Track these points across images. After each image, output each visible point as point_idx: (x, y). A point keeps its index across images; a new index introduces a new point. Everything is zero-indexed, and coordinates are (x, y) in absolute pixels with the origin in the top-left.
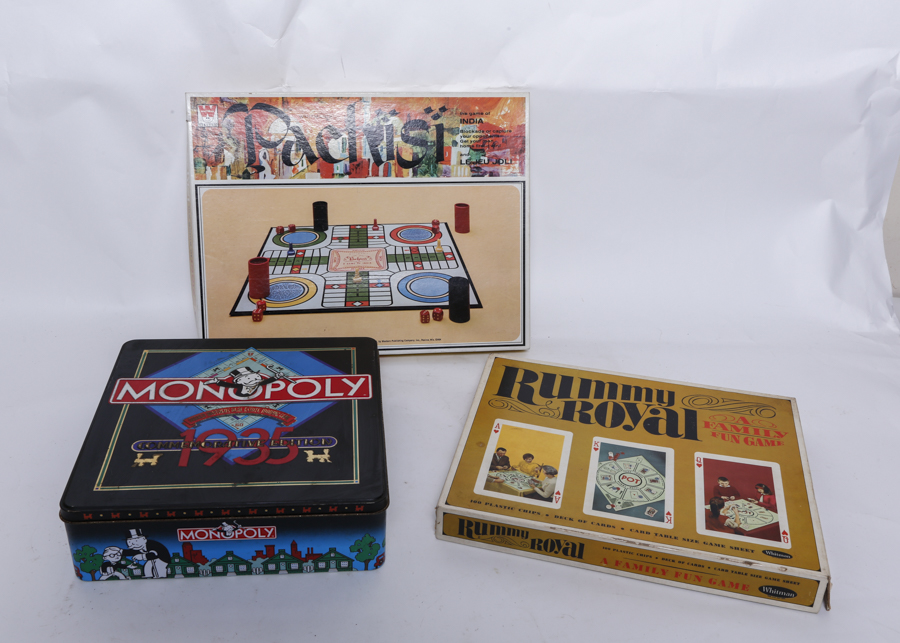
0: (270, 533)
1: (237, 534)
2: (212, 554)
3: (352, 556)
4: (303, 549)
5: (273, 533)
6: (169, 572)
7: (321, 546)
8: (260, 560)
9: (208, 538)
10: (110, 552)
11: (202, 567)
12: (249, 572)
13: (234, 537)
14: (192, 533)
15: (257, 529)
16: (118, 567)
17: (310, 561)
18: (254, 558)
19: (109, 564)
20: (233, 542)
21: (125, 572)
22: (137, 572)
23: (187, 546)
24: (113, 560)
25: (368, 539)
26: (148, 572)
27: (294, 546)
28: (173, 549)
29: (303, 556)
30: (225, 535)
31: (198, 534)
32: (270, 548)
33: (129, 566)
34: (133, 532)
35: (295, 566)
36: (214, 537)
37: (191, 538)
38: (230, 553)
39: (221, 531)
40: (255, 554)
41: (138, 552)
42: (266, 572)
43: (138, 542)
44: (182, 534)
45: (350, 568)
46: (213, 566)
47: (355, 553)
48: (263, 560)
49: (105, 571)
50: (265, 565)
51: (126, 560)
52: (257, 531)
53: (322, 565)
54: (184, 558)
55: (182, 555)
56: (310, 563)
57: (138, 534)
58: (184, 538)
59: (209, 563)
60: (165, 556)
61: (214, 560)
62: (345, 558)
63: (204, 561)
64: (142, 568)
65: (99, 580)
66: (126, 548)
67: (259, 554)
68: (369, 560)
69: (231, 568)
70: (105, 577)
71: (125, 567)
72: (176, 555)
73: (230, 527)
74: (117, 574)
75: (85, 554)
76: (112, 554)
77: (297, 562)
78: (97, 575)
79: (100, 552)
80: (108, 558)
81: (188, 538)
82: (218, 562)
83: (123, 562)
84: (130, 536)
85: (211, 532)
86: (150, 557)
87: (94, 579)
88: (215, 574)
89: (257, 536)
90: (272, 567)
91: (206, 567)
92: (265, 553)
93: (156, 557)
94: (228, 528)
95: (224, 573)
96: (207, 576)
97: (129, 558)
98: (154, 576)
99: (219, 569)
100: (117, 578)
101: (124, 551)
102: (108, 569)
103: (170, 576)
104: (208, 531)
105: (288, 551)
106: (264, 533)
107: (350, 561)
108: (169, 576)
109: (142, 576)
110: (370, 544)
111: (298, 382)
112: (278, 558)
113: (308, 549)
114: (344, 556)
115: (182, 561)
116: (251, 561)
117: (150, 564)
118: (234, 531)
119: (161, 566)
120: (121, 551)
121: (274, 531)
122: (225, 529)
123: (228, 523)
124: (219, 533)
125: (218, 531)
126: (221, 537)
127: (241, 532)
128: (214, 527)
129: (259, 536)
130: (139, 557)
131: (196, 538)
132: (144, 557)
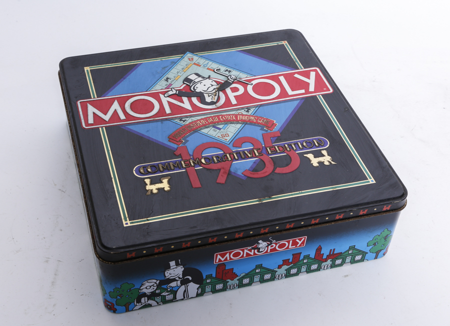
0: (300, 242)
1: (270, 248)
2: (240, 270)
3: (367, 250)
4: (326, 251)
5: (303, 243)
6: (199, 292)
7: (341, 245)
8: (286, 267)
9: (243, 256)
10: (147, 284)
11: (230, 282)
12: (273, 278)
13: (267, 252)
14: (228, 255)
15: (289, 242)
16: (152, 296)
17: (329, 260)
18: (280, 267)
19: (144, 295)
20: (265, 255)
21: (158, 299)
22: (171, 297)
23: (221, 267)
24: (148, 291)
25: (386, 232)
26: (180, 295)
27: (319, 249)
28: (208, 271)
29: (325, 257)
30: (259, 251)
31: (234, 255)
32: (296, 256)
33: (163, 294)
34: (173, 263)
35: (314, 267)
36: (248, 255)
37: (226, 259)
38: (260, 266)
40: (281, 263)
41: (174, 280)
42: (288, 275)
43: (175, 271)
44: (219, 257)
45: (362, 260)
46: (241, 280)
47: (371, 247)
49: (139, 301)
50: (288, 270)
51: (161, 289)
52: (288, 244)
53: (338, 262)
54: (216, 277)
55: (214, 275)
56: (329, 262)
57: (177, 264)
58: (220, 260)
59: (238, 278)
61: (242, 275)
63: (233, 276)
64: (175, 293)
65: (132, 310)
66: (163, 278)
67: (286, 262)
68: (381, 250)
69: (257, 278)
70: (139, 306)
71: (159, 295)
72: (210, 276)
73: (264, 243)
74: (150, 302)
75: (123, 291)
76: (149, 286)
77: (317, 262)
78: (131, 307)
79: (137, 286)
80: (145, 291)
81: (223, 259)
82: (246, 276)
83: (157, 292)
84: (169, 267)
85: (246, 251)
86: (184, 282)
87: (127, 310)
88: (241, 285)
89: (288, 247)
90: (294, 271)
91: (236, 281)
92: (290, 261)
93: (190, 282)
94: (262, 244)
95: (250, 284)
96: (234, 288)
97: (165, 286)
98: (186, 296)
99: (246, 281)
100: (150, 306)
101: (161, 281)
102: (143, 300)
104: (243, 250)
105: (312, 255)
106: (295, 243)
107: (364, 254)
108: (198, 295)
109: (174, 300)
110: (386, 237)
111: (254, 82)
112: (301, 262)
113: (331, 250)
114: (360, 251)
115: (213, 280)
116: (276, 270)
117: (183, 288)
118: (267, 246)
119: (193, 288)
120: (158, 282)
121: (304, 240)
122: (260, 246)
123: (264, 241)
124: (253, 251)
125: (253, 248)
126: (255, 254)
127: (274, 245)
128: (250, 246)
129: (290, 247)
130: (173, 284)
131: (231, 259)
132: (179, 283)
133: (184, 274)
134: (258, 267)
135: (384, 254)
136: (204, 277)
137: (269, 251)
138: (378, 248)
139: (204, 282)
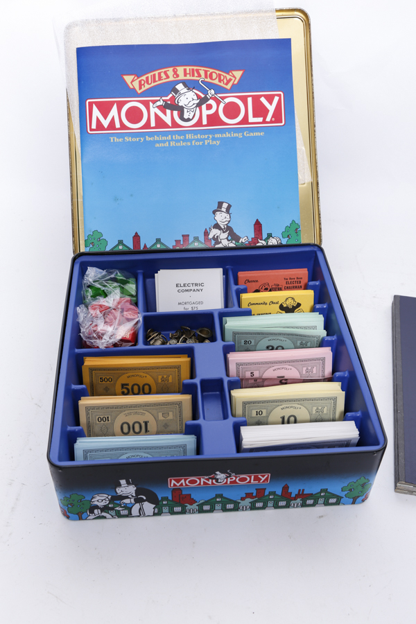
0: (263, 479)
1: (229, 480)
2: (200, 497)
3: (342, 494)
4: (294, 490)
5: (267, 479)
6: (156, 511)
7: (312, 487)
8: (248, 500)
9: (200, 484)
10: (98, 498)
11: (189, 507)
12: (236, 509)
13: (226, 483)
14: (183, 481)
15: (250, 477)
16: (106, 509)
17: (299, 499)
18: (243, 499)
19: (97, 507)
20: (225, 486)
21: (113, 513)
22: (126, 512)
23: (176, 491)
24: (101, 504)
25: (362, 480)
26: (135, 511)
27: (286, 488)
28: (163, 494)
29: (293, 495)
30: (217, 481)
31: (190, 482)
32: (261, 491)
33: (117, 508)
34: (123, 482)
35: (282, 503)
36: (205, 483)
37: (182, 484)
38: (221, 496)
39: (212, 479)
40: (244, 496)
41: (127, 497)
42: (253, 508)
43: (127, 489)
44: (173, 482)
45: (337, 503)
46: (201, 506)
47: (346, 492)
48: (251, 500)
49: (92, 512)
50: (253, 503)
51: (114, 503)
52: (250, 479)
53: (310, 502)
54: (173, 500)
55: (170, 498)
56: (299, 501)
57: (128, 483)
58: (174, 485)
59: (197, 504)
60: (153, 499)
61: (202, 501)
62: (333, 496)
63: (192, 502)
64: (130, 510)
65: (86, 519)
66: (115, 494)
67: (249, 495)
68: (358, 497)
69: (218, 507)
70: (92, 516)
71: (112, 509)
72: (165, 498)
73: (223, 475)
74: (104, 514)
75: (73, 500)
76: (100, 499)
77: (286, 500)
78: (84, 516)
79: (88, 498)
80: (96, 503)
81: (178, 485)
82: (206, 503)
83: (110, 506)
84: (120, 485)
85: (202, 480)
86: (138, 500)
87: (80, 519)
88: (201, 511)
89: (250, 482)
90: (259, 505)
91: (195, 506)
92: (254, 494)
93: (145, 501)
94: (221, 476)
95: (211, 511)
96: (194, 513)
97: (118, 502)
98: (141, 513)
99: (206, 508)
100: (105, 518)
101: (112, 496)
102: (96, 511)
103: (158, 513)
104: (200, 479)
105: (279, 492)
106: (257, 479)
107: (340, 498)
108: (155, 514)
109: (129, 515)
110: (363, 485)
112: (267, 498)
113: (300, 490)
114: (334, 495)
115: (170, 503)
116: (239, 501)
117: (137, 506)
118: (227, 478)
119: (149, 507)
120: (110, 497)
121: (268, 477)
122: (218, 477)
123: (222, 472)
124: (210, 480)
125: (210, 478)
126: (213, 483)
127: (234, 478)
128: (207, 476)
129: (252, 481)
130: (127, 501)
131: (186, 485)
132: (133, 501)
133: (137, 492)
134: (217, 496)
135: (363, 501)
136: (160, 499)
137: (229, 482)
138: (355, 493)
139: (160, 503)
